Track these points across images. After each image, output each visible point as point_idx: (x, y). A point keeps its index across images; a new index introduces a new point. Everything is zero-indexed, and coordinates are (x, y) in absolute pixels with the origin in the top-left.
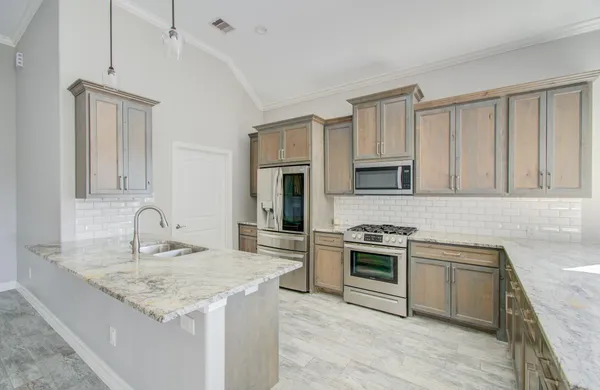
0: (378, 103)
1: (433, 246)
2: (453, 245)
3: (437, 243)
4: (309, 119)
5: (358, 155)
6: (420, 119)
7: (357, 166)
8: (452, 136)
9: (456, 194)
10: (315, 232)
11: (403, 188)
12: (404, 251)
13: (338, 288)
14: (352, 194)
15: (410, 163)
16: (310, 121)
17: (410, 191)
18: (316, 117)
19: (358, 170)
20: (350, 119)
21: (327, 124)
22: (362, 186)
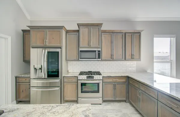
0: (89, 27)
1: (110, 78)
2: (115, 77)
3: (111, 77)
4: (61, 27)
5: (81, 45)
6: (103, 35)
7: (81, 49)
8: (112, 42)
9: (113, 60)
10: (64, 77)
11: (98, 58)
12: (102, 81)
13: (75, 99)
14: (78, 60)
15: (100, 50)
16: (62, 28)
17: (100, 59)
18: (65, 28)
19: (81, 51)
20: (78, 31)
21: (67, 32)
22: (82, 57)
